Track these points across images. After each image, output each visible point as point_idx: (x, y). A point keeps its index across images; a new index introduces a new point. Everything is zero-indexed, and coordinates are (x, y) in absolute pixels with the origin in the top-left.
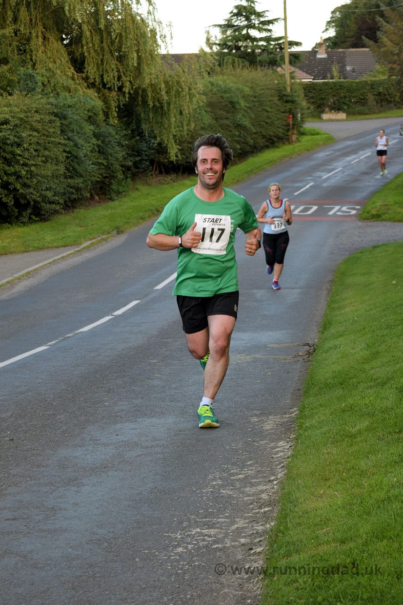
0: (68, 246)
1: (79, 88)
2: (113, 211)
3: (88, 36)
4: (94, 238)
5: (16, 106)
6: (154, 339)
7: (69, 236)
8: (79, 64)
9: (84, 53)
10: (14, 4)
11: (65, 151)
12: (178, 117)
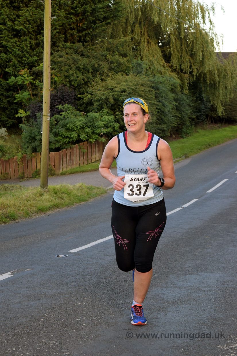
1: (167, 72)
2: (183, 144)
3: (174, 42)
5: (130, 82)
6: (207, 223)
8: (167, 58)
9: (171, 52)
10: (132, 23)
11: (157, 109)
12: (224, 90)
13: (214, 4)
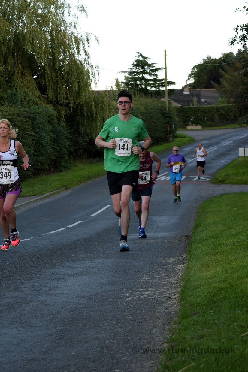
0: (36, 195)
1: (43, 103)
2: (63, 177)
3: (48, 73)
4: (52, 191)
7: (36, 190)
8: (43, 89)
10: (5, 53)
13: (89, 35)
